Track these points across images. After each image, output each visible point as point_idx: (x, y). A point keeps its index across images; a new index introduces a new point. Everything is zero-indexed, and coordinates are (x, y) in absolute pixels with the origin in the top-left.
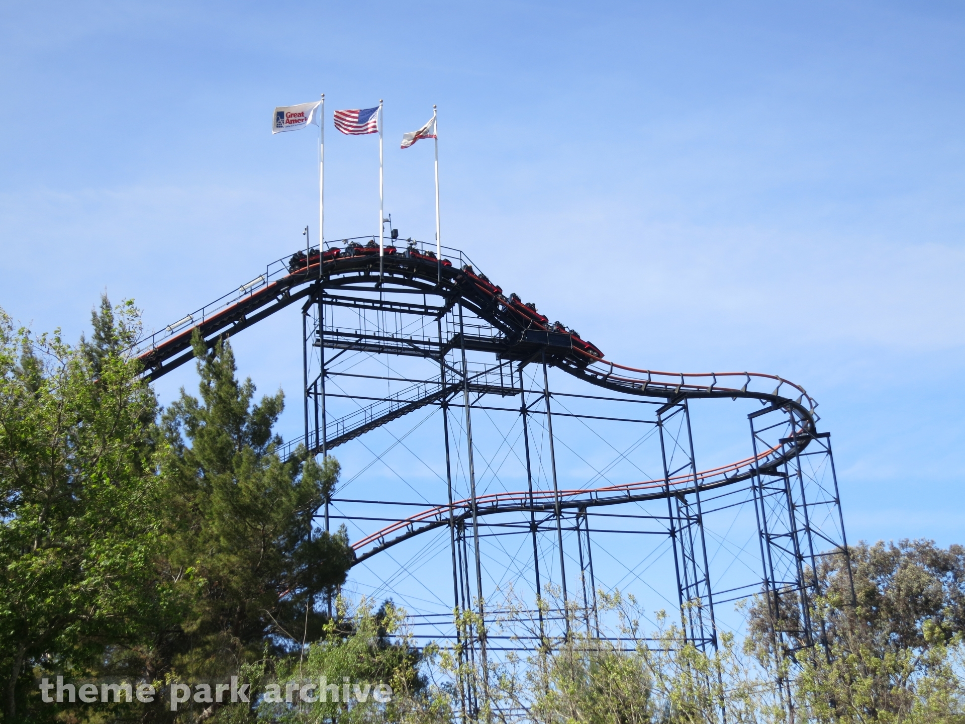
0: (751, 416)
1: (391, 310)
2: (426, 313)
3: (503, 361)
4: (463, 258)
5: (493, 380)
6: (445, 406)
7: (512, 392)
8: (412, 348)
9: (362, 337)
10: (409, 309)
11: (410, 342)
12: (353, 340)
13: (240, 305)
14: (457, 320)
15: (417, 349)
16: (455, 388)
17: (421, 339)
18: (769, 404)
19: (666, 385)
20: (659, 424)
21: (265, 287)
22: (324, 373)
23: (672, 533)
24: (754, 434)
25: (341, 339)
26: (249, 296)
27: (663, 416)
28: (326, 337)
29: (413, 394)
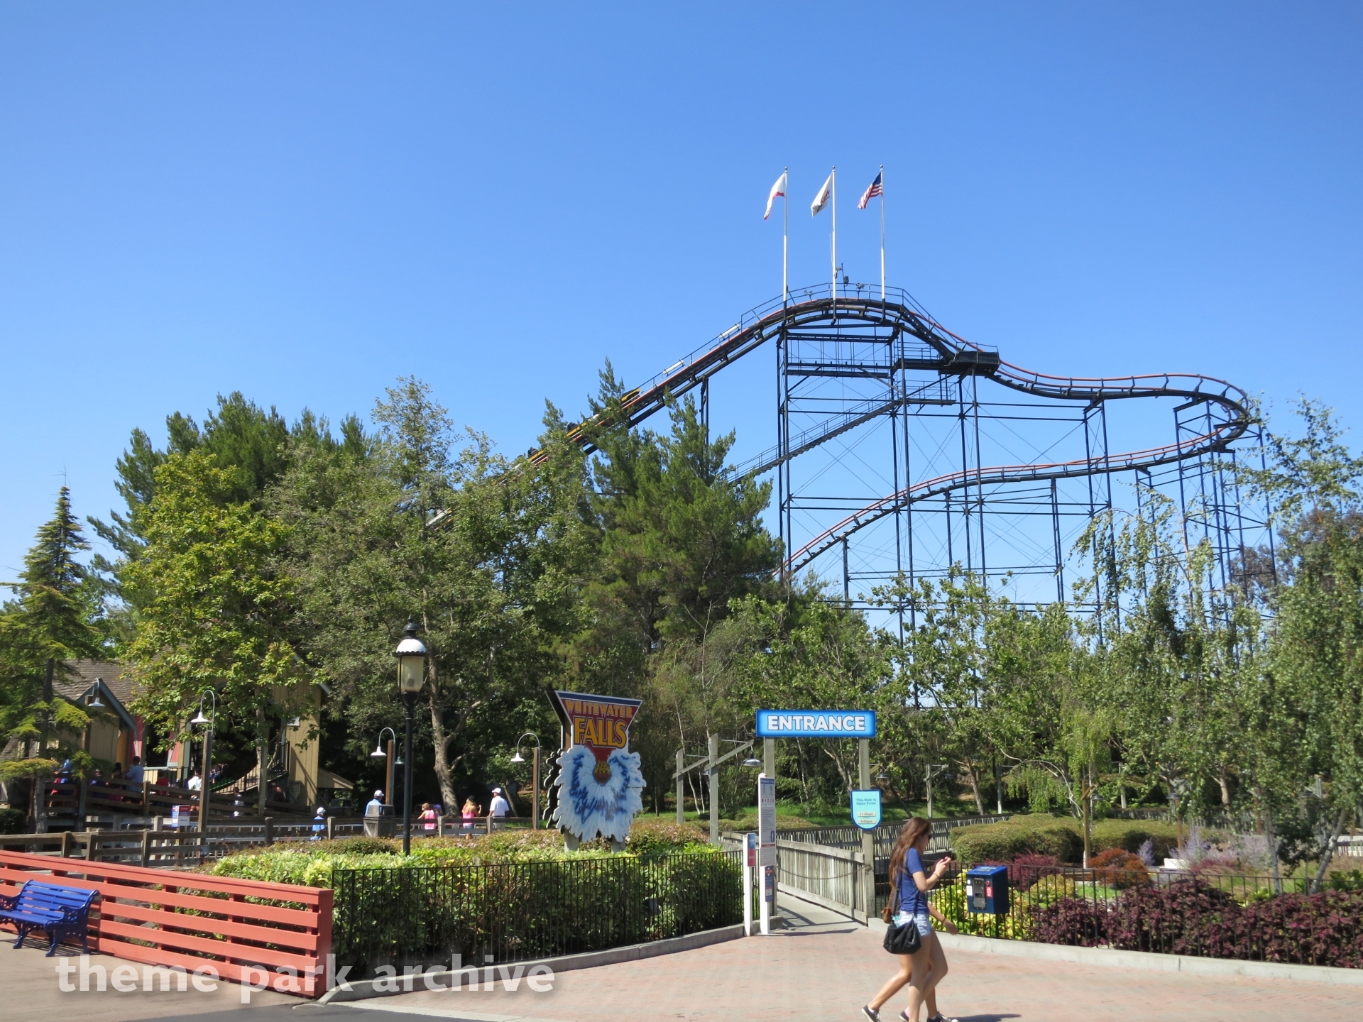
0: (1176, 410)
1: (846, 340)
2: (876, 341)
3: (943, 376)
4: (905, 295)
5: (933, 394)
6: (894, 415)
7: (950, 403)
8: (862, 372)
9: (821, 366)
10: (861, 339)
11: (861, 367)
12: (813, 369)
13: (722, 348)
14: (900, 345)
15: (865, 372)
16: (899, 403)
17: (872, 364)
18: (1190, 400)
19: (1092, 388)
20: (1085, 421)
21: (740, 333)
22: (788, 398)
23: (1091, 514)
24: (1178, 426)
25: (804, 368)
26: (727, 341)
27: (1089, 414)
28: (790, 368)
29: (865, 408)
